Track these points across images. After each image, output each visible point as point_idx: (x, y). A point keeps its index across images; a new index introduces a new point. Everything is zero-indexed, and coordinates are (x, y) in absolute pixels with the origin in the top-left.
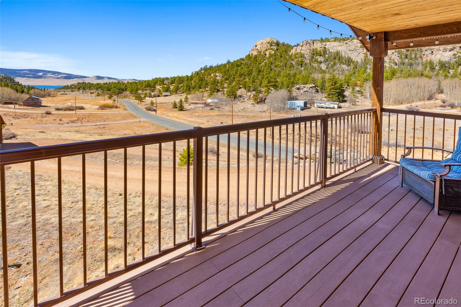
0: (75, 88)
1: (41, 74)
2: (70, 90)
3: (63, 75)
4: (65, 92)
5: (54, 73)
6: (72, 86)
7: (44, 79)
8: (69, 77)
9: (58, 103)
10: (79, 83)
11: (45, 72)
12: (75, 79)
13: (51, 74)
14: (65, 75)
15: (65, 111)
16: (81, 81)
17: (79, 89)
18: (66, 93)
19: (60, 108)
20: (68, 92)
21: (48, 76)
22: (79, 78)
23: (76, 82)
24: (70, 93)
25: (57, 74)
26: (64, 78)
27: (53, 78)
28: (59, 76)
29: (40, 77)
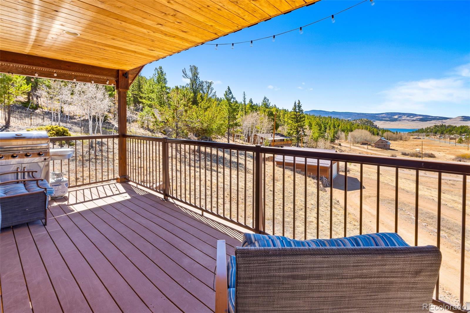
0: (431, 132)
1: (396, 117)
2: (424, 134)
3: (418, 117)
4: (418, 136)
5: (409, 115)
6: (428, 129)
7: (399, 122)
8: (425, 119)
9: (407, 148)
10: (436, 126)
11: (401, 115)
12: (433, 121)
13: (406, 116)
14: (421, 117)
15: (412, 156)
16: (439, 123)
17: (436, 133)
18: (420, 137)
19: (407, 153)
20: (422, 136)
21: (403, 118)
22: (438, 119)
23: (433, 125)
24: (425, 137)
25: (412, 117)
26: (420, 121)
27: (408, 120)
28: (415, 118)
29: (396, 120)
